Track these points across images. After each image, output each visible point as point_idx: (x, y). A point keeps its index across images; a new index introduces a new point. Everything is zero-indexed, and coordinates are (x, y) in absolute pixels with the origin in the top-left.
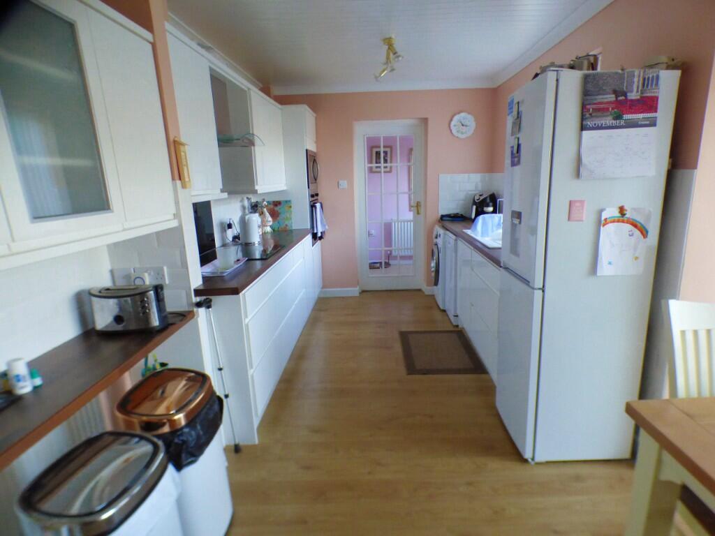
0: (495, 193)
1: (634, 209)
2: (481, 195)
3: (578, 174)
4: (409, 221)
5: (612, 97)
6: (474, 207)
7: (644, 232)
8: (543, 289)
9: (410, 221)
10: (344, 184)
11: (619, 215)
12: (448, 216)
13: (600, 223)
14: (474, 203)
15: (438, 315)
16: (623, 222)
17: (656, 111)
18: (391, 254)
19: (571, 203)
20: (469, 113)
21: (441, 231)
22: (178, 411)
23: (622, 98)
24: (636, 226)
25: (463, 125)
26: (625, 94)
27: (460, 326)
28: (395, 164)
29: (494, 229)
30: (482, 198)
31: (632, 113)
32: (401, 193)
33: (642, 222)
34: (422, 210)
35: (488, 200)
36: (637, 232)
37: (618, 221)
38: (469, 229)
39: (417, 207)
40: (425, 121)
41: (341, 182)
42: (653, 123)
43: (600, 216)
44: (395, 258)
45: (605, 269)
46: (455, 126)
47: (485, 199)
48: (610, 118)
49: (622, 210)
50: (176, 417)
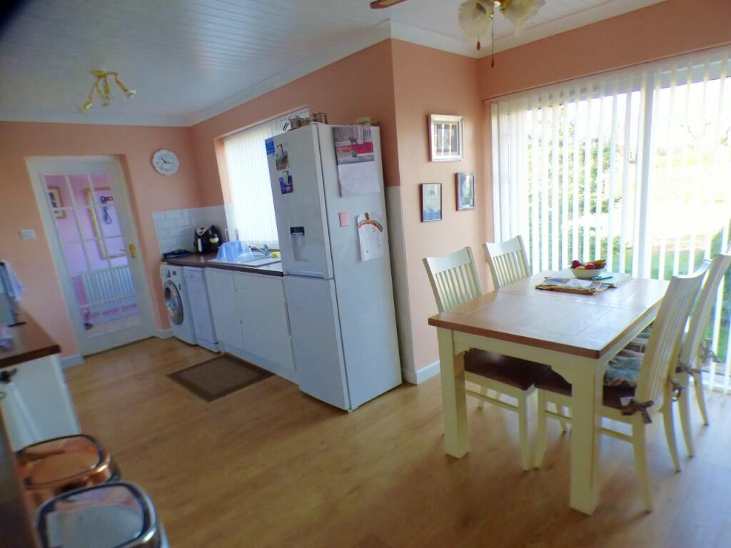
0: (215, 224)
1: (373, 214)
2: (202, 229)
3: (340, 194)
4: (122, 268)
5: (349, 143)
6: (199, 241)
7: (380, 228)
8: (334, 278)
9: (125, 267)
10: (30, 234)
11: (365, 219)
12: (173, 253)
13: (357, 226)
14: (197, 236)
15: (189, 352)
16: (368, 223)
17: (372, 152)
18: (88, 313)
19: (340, 214)
20: (170, 150)
21: (172, 268)
22: (99, 465)
23: (354, 143)
24: (375, 225)
25: (165, 162)
26: (355, 140)
27: (222, 352)
28: (71, 208)
29: (237, 254)
30: (204, 231)
31: (361, 153)
32: (107, 238)
33: (379, 221)
34: (138, 252)
35: (210, 232)
36: (377, 228)
37: (366, 223)
38: (215, 258)
39: (130, 252)
40: (122, 158)
41: (23, 231)
42: (372, 159)
43: (356, 220)
44: (96, 315)
45: (366, 257)
46: (157, 163)
47: (208, 231)
48: (351, 156)
49: (367, 215)
50: (101, 469)
